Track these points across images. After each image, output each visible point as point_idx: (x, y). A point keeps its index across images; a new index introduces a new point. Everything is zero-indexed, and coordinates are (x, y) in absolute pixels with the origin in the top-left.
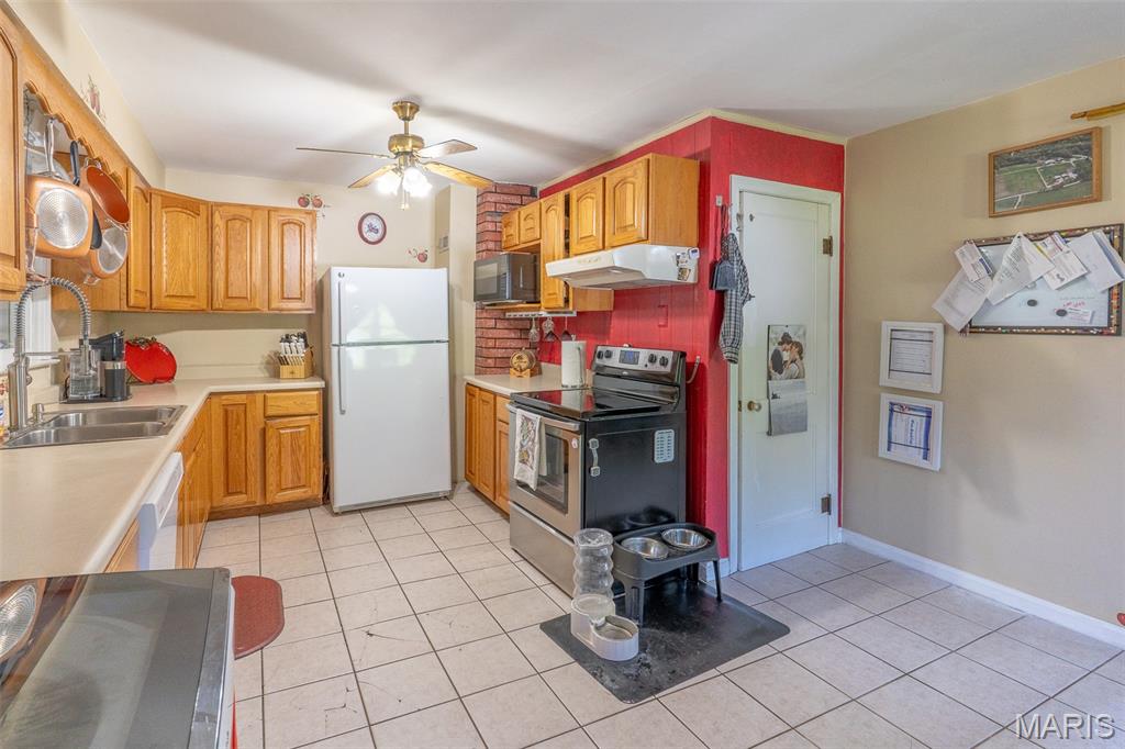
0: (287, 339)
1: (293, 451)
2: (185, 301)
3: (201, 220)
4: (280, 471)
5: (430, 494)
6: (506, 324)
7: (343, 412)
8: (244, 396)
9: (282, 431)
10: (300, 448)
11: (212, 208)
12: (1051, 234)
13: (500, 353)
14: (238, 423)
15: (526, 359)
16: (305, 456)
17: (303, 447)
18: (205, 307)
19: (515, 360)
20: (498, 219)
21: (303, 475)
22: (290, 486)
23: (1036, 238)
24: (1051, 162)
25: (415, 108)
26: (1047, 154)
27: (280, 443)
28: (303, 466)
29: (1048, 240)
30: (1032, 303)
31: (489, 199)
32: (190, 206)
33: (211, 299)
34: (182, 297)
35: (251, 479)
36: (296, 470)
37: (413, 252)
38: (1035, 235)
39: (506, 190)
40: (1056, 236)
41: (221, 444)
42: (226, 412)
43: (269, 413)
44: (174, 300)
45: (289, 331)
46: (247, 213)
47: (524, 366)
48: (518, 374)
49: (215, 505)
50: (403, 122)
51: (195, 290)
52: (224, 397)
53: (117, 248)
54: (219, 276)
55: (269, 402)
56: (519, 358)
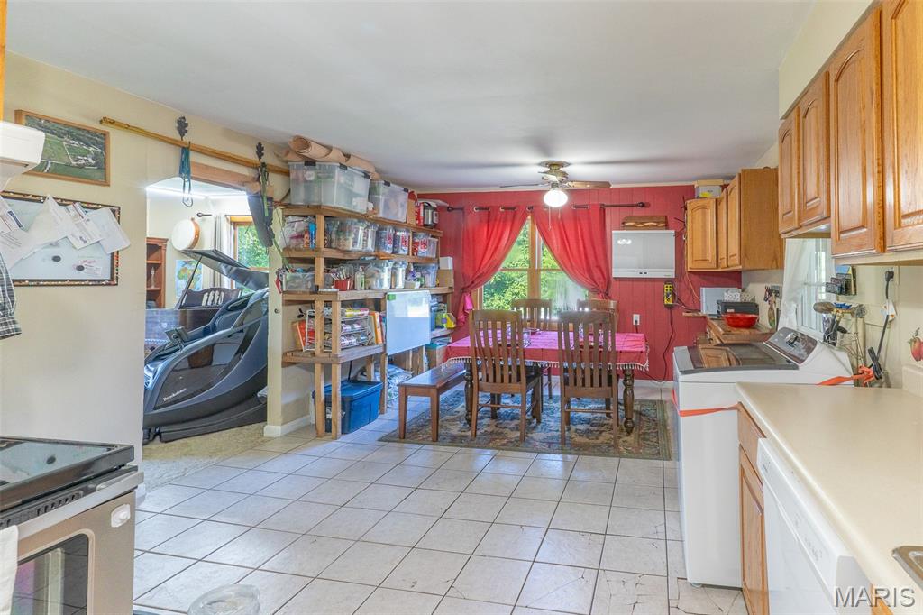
12: (75, 202)
23: (63, 202)
24: (75, 143)
26: (72, 136)
29: (71, 207)
30: (57, 259)
38: (62, 200)
40: (77, 204)
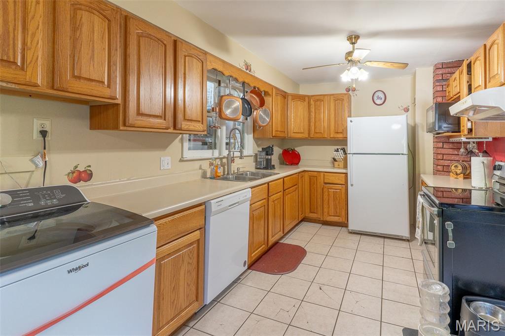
0: (337, 150)
1: (334, 200)
2: (300, 134)
3: (306, 103)
4: (329, 207)
5: (398, 236)
6: (451, 146)
7: (352, 185)
8: (316, 173)
9: (330, 190)
10: (337, 199)
11: (309, 97)
13: (446, 163)
14: (314, 184)
15: (460, 167)
16: (339, 202)
17: (338, 199)
18: (307, 137)
19: (453, 168)
20: (444, 83)
21: (338, 211)
22: (333, 215)
25: (357, 37)
27: (329, 195)
28: (338, 207)
31: (438, 73)
32: (302, 98)
33: (309, 134)
34: (299, 133)
35: (319, 209)
36: (335, 208)
37: (400, 108)
39: (450, 66)
41: (309, 191)
42: (310, 179)
43: (326, 181)
44: (296, 134)
45: (338, 147)
46: (322, 98)
47: (459, 172)
48: (456, 177)
49: (306, 215)
50: (352, 45)
51: (304, 130)
52: (310, 173)
53: (266, 116)
54: (312, 124)
55: (325, 177)
56: (456, 166)
